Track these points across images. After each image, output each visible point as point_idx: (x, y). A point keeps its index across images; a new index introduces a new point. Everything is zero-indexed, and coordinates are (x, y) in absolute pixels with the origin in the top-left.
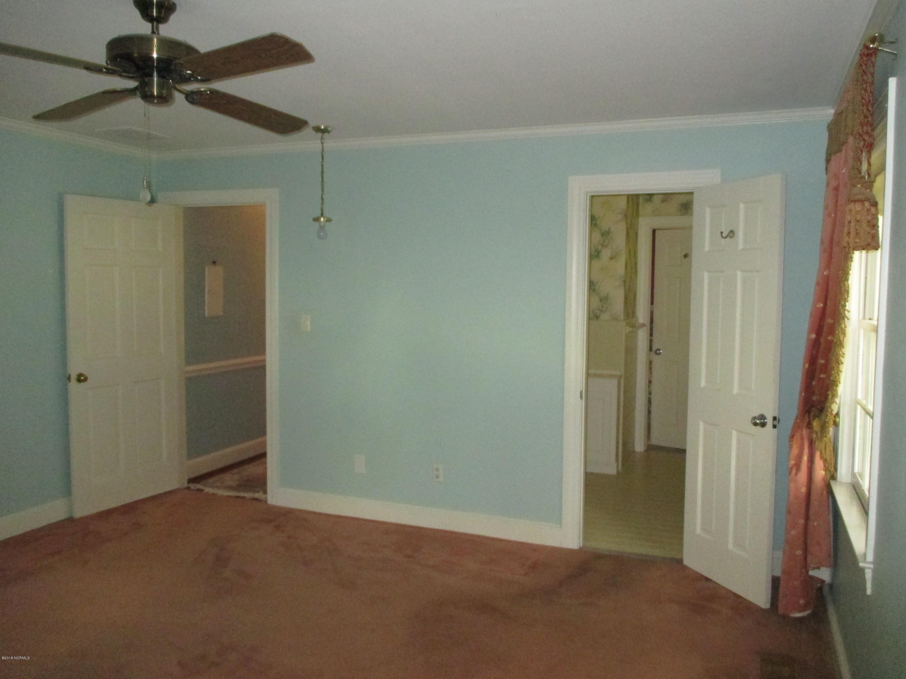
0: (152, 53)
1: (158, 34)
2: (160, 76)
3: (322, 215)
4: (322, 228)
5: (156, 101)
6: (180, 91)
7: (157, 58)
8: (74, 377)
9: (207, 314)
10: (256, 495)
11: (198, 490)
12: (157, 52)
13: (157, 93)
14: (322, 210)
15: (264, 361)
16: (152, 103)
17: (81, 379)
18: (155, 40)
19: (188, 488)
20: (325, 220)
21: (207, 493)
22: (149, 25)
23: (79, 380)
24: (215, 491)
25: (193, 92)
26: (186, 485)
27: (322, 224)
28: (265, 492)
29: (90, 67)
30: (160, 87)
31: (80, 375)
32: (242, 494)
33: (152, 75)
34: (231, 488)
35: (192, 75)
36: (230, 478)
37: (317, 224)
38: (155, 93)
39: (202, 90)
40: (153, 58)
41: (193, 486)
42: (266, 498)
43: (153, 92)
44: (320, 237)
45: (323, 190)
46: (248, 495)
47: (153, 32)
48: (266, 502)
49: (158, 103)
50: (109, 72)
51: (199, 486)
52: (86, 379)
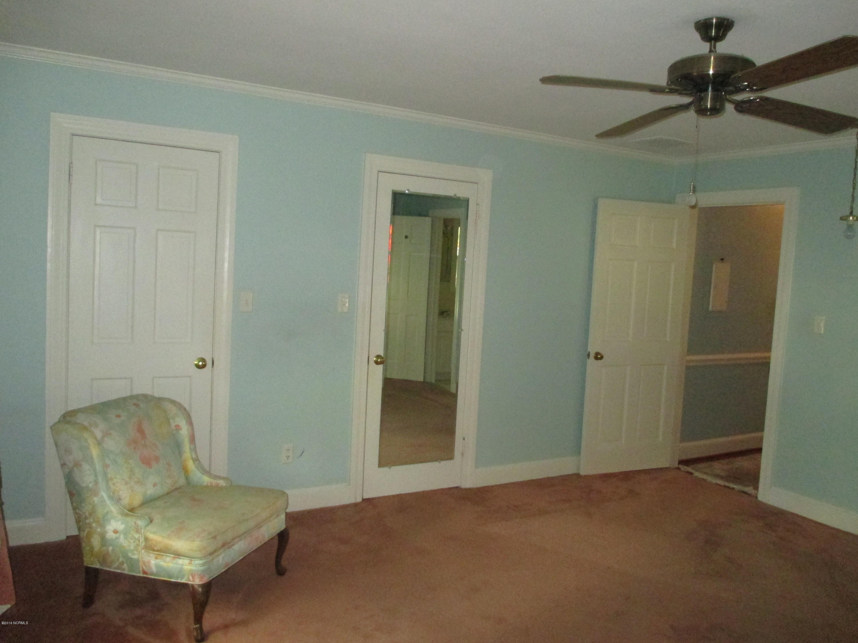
0: (709, 71)
1: (716, 52)
2: (714, 90)
3: (851, 214)
4: (850, 227)
5: (708, 113)
6: (731, 102)
7: (713, 74)
8: (592, 355)
9: (710, 308)
10: (746, 489)
11: (688, 472)
12: (714, 68)
13: (711, 105)
14: (852, 208)
15: (769, 358)
16: (705, 115)
17: (598, 357)
18: (712, 58)
19: (678, 469)
20: (855, 218)
21: (696, 476)
22: (707, 45)
23: (596, 358)
24: (705, 477)
25: (743, 102)
26: (676, 465)
27: (850, 223)
28: (756, 488)
29: (655, 89)
30: (714, 99)
31: (597, 354)
32: (732, 485)
33: (706, 90)
34: (718, 476)
35: (747, 86)
36: (718, 466)
37: (844, 224)
38: (709, 107)
39: (752, 98)
40: (709, 74)
41: (683, 468)
42: (757, 494)
43: (708, 106)
44: (848, 237)
45: (854, 189)
46: (736, 487)
47: (711, 51)
48: (757, 497)
49: (710, 115)
50: (672, 91)
51: (689, 469)
52: (602, 358)
